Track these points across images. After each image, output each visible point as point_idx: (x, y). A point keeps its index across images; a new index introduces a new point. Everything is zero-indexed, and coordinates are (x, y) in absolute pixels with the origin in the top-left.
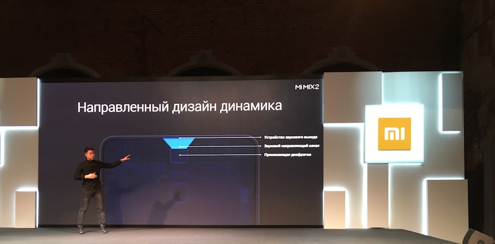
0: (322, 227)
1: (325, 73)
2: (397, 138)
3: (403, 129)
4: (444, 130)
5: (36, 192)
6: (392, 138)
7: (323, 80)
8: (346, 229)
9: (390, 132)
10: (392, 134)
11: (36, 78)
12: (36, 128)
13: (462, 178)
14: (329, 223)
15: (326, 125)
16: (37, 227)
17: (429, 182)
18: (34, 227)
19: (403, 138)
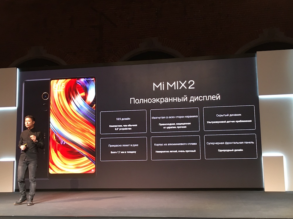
0: (263, 189)
1: (257, 52)
5: (14, 161)
7: (256, 57)
8: (286, 192)
11: (16, 68)
12: (15, 108)
14: (269, 186)
15: (261, 97)
16: (14, 191)
18: (12, 192)
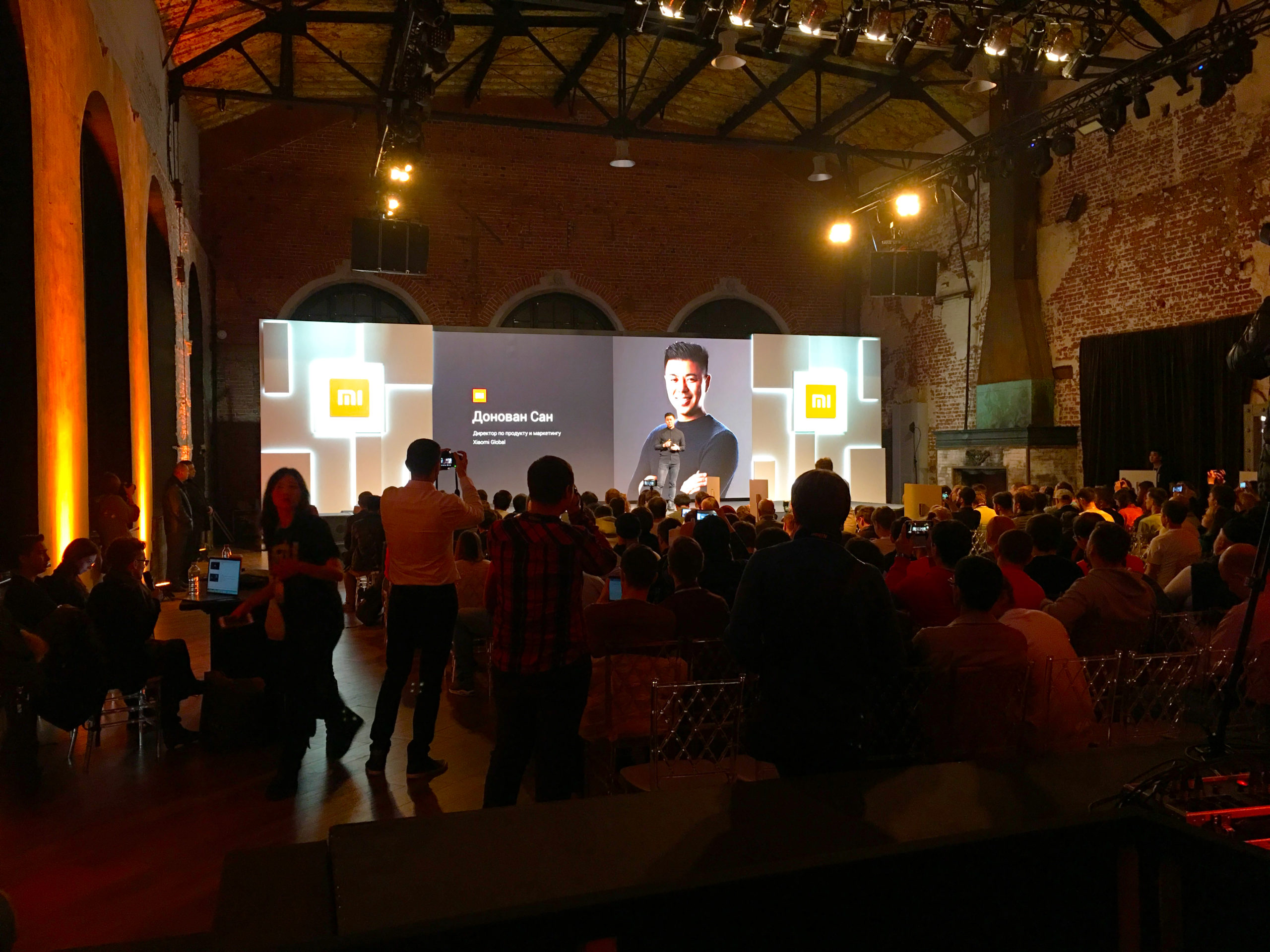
2: (824, 406)
3: (829, 397)
4: (866, 397)
6: (819, 406)
9: (817, 399)
10: (819, 401)
13: (880, 447)
17: (852, 451)
19: (829, 406)
